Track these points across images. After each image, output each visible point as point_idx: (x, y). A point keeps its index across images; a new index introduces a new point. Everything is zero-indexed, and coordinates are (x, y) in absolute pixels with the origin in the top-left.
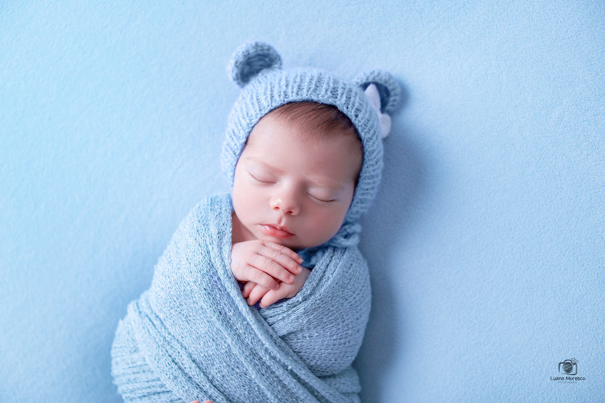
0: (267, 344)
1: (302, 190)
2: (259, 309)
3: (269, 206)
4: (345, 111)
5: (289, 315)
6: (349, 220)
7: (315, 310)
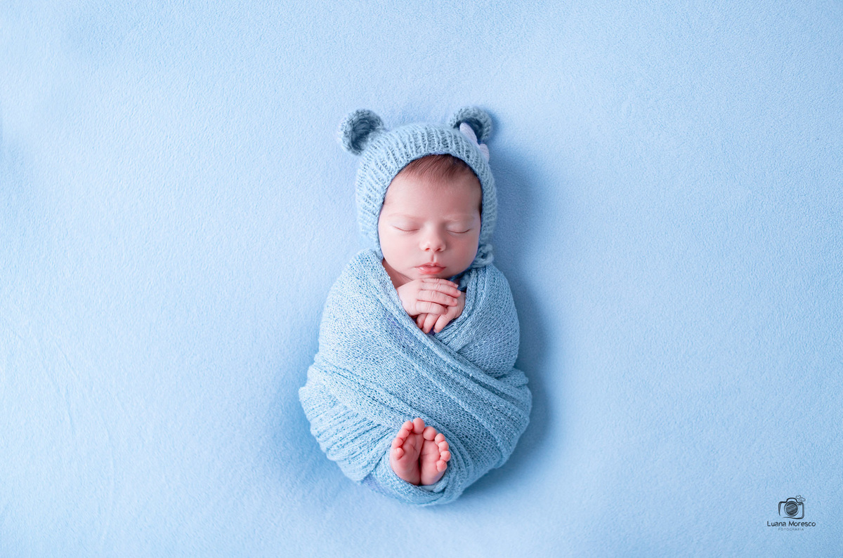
0: (449, 360)
1: (443, 229)
2: (434, 334)
3: (420, 249)
4: (458, 156)
5: (460, 332)
6: (482, 243)
7: (479, 321)
